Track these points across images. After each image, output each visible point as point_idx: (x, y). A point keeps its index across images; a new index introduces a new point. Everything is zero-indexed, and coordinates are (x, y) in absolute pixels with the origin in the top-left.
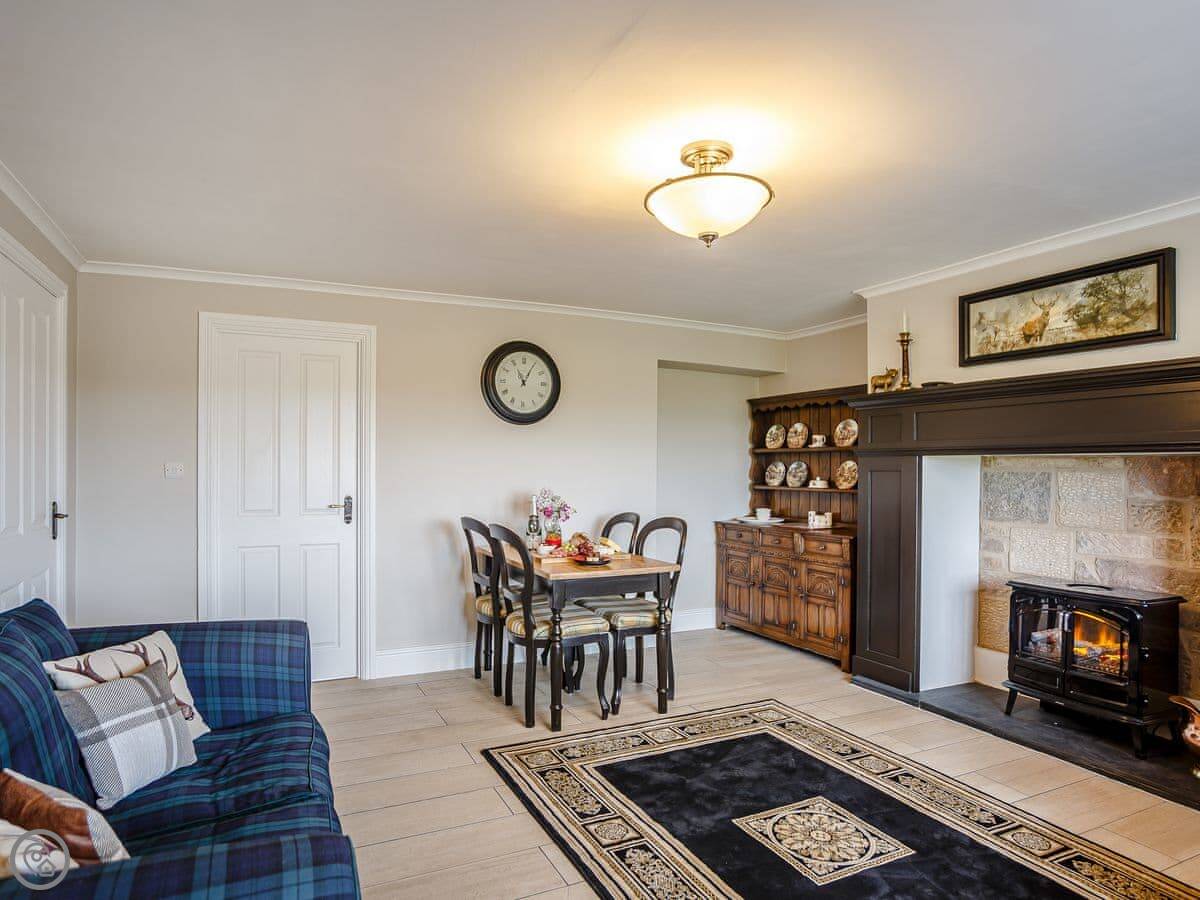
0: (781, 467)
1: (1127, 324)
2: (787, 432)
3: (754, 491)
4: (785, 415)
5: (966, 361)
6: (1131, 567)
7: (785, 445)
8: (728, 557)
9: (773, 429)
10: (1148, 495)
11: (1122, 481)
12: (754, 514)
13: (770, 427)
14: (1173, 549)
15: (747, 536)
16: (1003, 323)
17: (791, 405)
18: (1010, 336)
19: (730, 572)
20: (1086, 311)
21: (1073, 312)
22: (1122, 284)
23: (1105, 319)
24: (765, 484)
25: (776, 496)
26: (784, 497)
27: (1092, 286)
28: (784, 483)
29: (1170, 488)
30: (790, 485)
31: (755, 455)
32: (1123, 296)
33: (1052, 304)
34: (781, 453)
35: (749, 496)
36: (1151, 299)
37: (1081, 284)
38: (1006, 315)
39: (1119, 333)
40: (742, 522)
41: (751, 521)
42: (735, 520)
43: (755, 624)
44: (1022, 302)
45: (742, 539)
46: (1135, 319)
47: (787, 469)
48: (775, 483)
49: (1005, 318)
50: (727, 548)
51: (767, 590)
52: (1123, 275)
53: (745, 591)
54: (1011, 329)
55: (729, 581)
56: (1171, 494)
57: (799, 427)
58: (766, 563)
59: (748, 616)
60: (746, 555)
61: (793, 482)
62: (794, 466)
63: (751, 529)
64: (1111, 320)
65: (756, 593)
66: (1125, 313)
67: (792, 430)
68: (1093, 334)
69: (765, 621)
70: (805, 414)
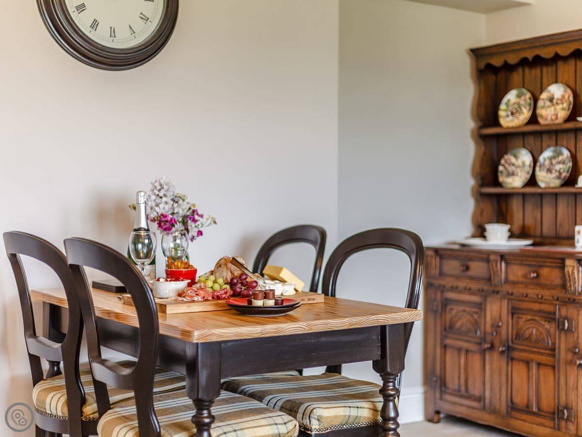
0: (525, 157)
2: (535, 99)
3: (480, 196)
4: (532, 74)
7: (534, 119)
8: (446, 303)
9: (511, 96)
12: (481, 232)
13: (506, 92)
15: (478, 268)
17: (547, 53)
19: (449, 329)
24: (497, 184)
25: (516, 205)
26: (529, 207)
28: (532, 181)
30: (542, 185)
31: (482, 138)
34: (524, 134)
35: (470, 205)
40: (463, 245)
41: (478, 242)
42: (455, 243)
43: (494, 412)
45: (470, 273)
47: (535, 161)
48: (515, 182)
50: (443, 289)
51: (516, 354)
53: (476, 360)
55: (448, 342)
57: (557, 90)
58: (514, 312)
59: (480, 399)
60: (476, 299)
61: (547, 180)
62: (547, 154)
63: (486, 256)
65: (495, 361)
67: (544, 96)
69: (513, 407)
70: (566, 69)
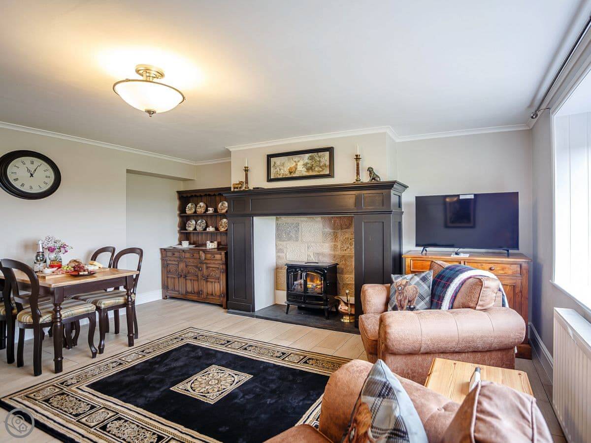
0: (194, 222)
1: (321, 171)
2: (196, 206)
3: (180, 233)
4: (195, 199)
5: (270, 180)
6: (323, 255)
7: (195, 212)
8: (168, 265)
9: (190, 205)
10: (328, 230)
11: (321, 225)
12: (180, 244)
13: (188, 204)
14: (335, 248)
15: (177, 254)
16: (283, 167)
17: (198, 194)
18: (284, 172)
19: (169, 272)
20: (309, 165)
21: (305, 165)
22: (320, 157)
23: (315, 168)
24: (186, 230)
25: (192, 235)
26: (195, 235)
27: (311, 156)
28: (195, 229)
29: (334, 228)
30: (198, 230)
31: (180, 216)
32: (320, 161)
33: (299, 161)
34: (193, 216)
35: (178, 235)
36: (328, 163)
37: (307, 155)
38: (283, 164)
39: (319, 174)
40: (174, 248)
41: (180, 247)
42: (171, 247)
43: (182, 294)
44: (289, 159)
45: (175, 256)
46: (323, 169)
47: (196, 223)
48: (191, 229)
49: (283, 165)
50: (167, 261)
51: (187, 278)
52: (320, 154)
53: (177, 280)
54: (285, 169)
55: (169, 276)
56: (334, 229)
57: (202, 204)
58: (187, 266)
59: (178, 291)
60: (177, 263)
61: (199, 228)
62: (199, 221)
63: (179, 251)
64: (316, 169)
65: (182, 280)
66: (320, 167)
67: (198, 205)
68: (311, 173)
69: (187, 292)
70: (204, 199)
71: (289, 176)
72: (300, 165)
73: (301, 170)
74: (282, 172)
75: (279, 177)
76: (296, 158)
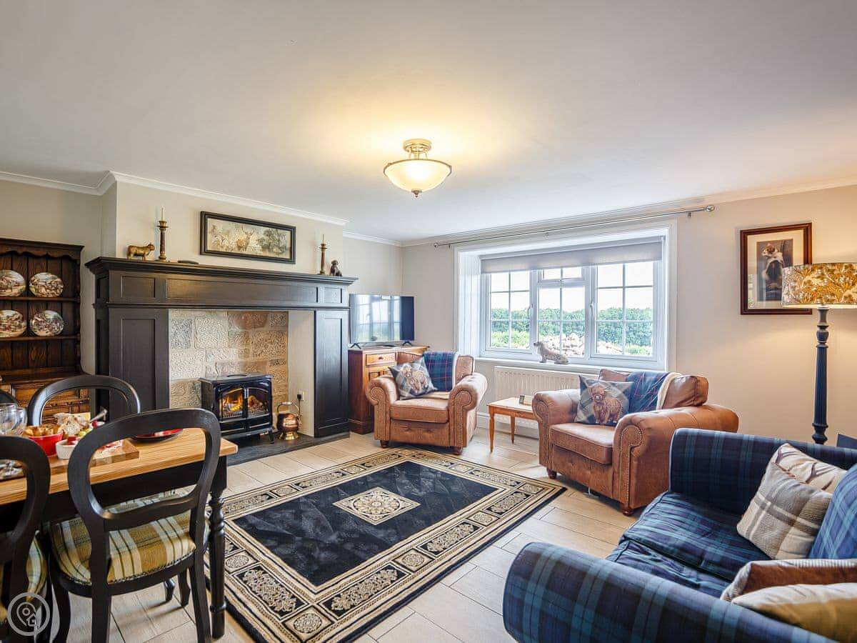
1: (280, 253)
5: (203, 251)
10: (237, 329)
11: (226, 324)
14: (246, 353)
16: (225, 236)
18: (230, 244)
20: (265, 243)
21: (260, 241)
22: (279, 235)
23: (272, 249)
27: (268, 231)
29: (245, 326)
32: (279, 240)
33: (251, 234)
36: (288, 246)
37: (264, 229)
38: (228, 232)
39: (277, 256)
44: (237, 228)
46: (283, 252)
49: (228, 233)
52: (280, 231)
54: (231, 241)
56: (245, 328)
64: (275, 250)
66: (280, 248)
68: (267, 254)
71: (236, 251)
72: (254, 240)
73: (254, 247)
74: (225, 242)
75: (221, 250)
76: (248, 228)
